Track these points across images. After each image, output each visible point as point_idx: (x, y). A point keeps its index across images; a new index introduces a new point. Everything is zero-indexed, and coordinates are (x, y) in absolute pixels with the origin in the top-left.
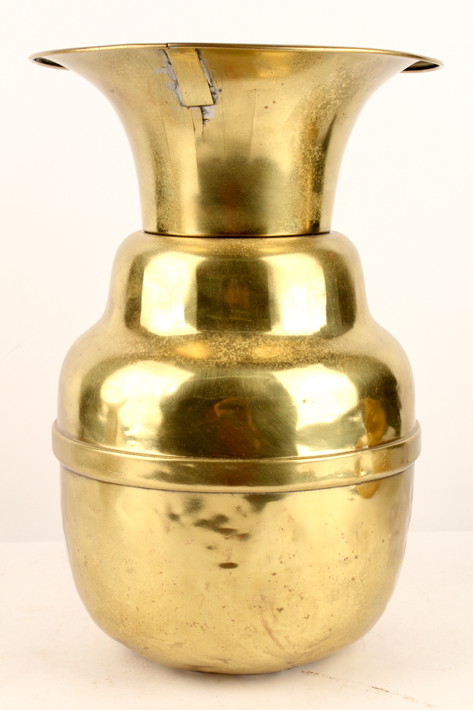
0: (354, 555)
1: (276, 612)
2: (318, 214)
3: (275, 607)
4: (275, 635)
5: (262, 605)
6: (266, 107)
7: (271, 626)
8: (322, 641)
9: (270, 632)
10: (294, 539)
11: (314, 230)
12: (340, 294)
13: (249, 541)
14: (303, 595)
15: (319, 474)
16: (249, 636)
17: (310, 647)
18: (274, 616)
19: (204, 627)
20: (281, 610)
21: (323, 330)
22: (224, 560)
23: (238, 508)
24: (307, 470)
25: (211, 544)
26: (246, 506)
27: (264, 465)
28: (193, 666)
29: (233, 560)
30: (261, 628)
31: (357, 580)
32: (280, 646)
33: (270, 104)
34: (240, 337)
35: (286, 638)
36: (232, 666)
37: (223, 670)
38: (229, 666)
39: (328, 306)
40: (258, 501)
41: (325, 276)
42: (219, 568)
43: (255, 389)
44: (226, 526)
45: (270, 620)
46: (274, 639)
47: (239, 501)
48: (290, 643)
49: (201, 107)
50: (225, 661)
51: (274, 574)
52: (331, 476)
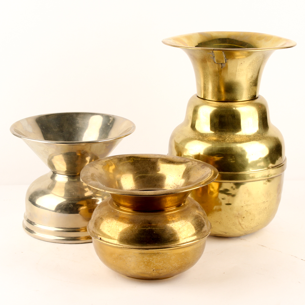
0: (266, 201)
1: (242, 218)
2: (256, 93)
3: (242, 217)
4: (242, 225)
5: (238, 216)
6: (241, 63)
7: (241, 222)
8: (256, 227)
9: (240, 224)
10: (249, 196)
11: (254, 98)
12: (262, 119)
13: (235, 197)
14: (251, 213)
15: (256, 177)
16: (234, 225)
17: (252, 229)
18: (242, 219)
19: (220, 223)
20: (244, 217)
21: (257, 132)
22: (227, 203)
23: (232, 187)
24: (253, 176)
25: (223, 198)
26: (234, 186)
27: (240, 174)
28: (215, 234)
29: (230, 203)
30: (238, 223)
31: (267, 208)
32: (243, 228)
33: (243, 62)
34: (232, 134)
35: (245, 226)
36: (227, 235)
37: (225, 236)
38: (227, 234)
39: (259, 123)
40: (238, 185)
41: (258, 114)
42: (225, 205)
43: (238, 151)
44: (229, 192)
45: (240, 220)
46: (241, 226)
47: (232, 185)
48: (246, 227)
49: (221, 64)
50: (226, 233)
51: (242, 207)
52: (260, 177)
